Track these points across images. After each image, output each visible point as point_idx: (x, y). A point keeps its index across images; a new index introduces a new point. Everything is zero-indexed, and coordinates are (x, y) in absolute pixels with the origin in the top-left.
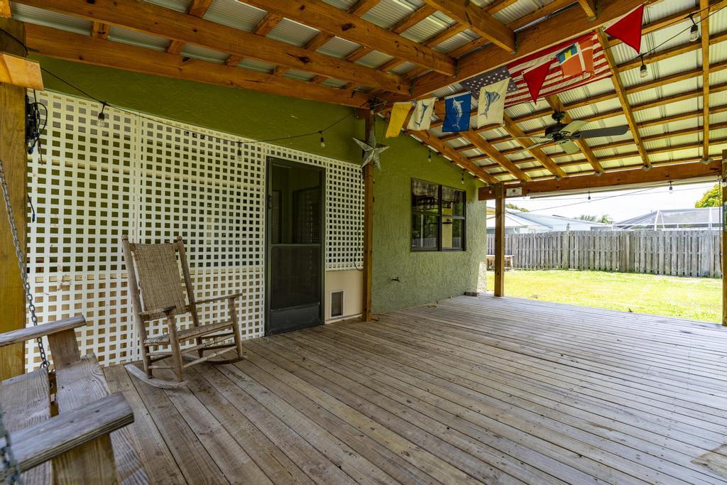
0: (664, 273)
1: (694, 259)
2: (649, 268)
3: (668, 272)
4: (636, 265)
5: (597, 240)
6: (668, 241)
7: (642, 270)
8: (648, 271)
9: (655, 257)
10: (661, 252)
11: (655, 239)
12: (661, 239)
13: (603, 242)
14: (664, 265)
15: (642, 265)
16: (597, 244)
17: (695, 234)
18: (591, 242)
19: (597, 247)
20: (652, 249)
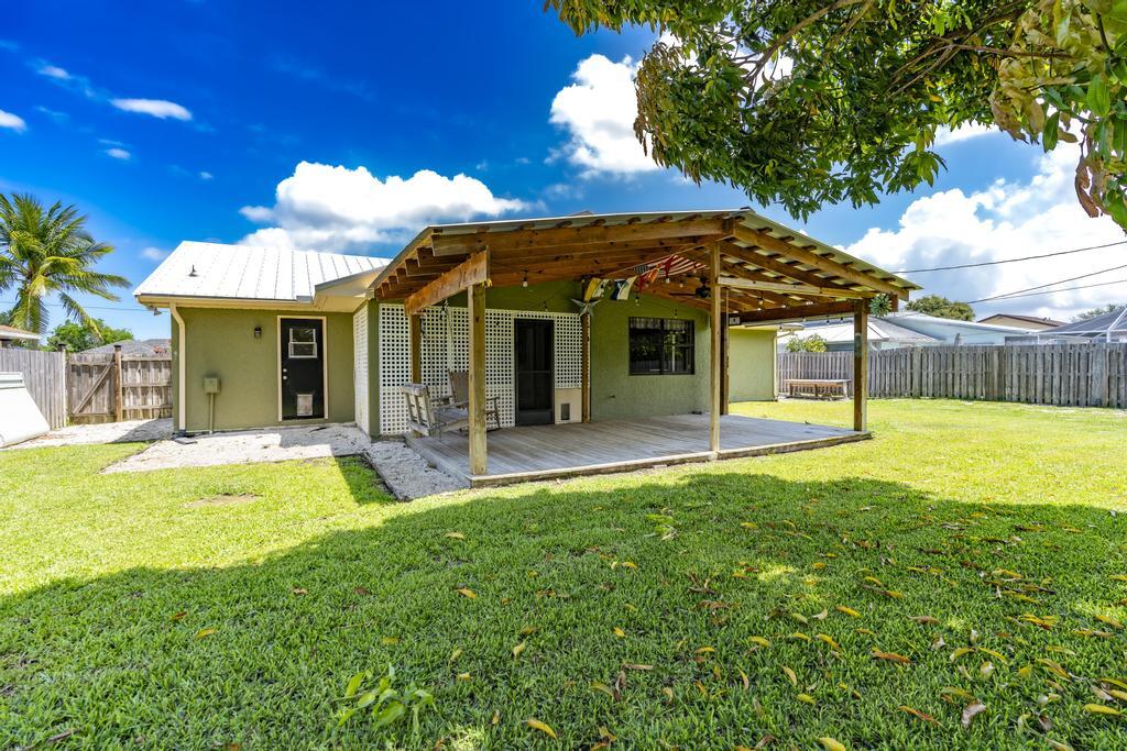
0: (1044, 402)
1: (1083, 383)
2: (1023, 396)
3: (1048, 400)
4: (1008, 391)
5: (957, 359)
6: (1048, 358)
7: (1014, 397)
8: (1023, 399)
9: (1031, 381)
10: (1040, 373)
11: (1032, 356)
12: (1039, 355)
13: (964, 360)
14: (1044, 389)
15: (1015, 391)
16: (957, 363)
17: (1084, 349)
18: (950, 361)
19: (957, 368)
20: (1027, 369)
